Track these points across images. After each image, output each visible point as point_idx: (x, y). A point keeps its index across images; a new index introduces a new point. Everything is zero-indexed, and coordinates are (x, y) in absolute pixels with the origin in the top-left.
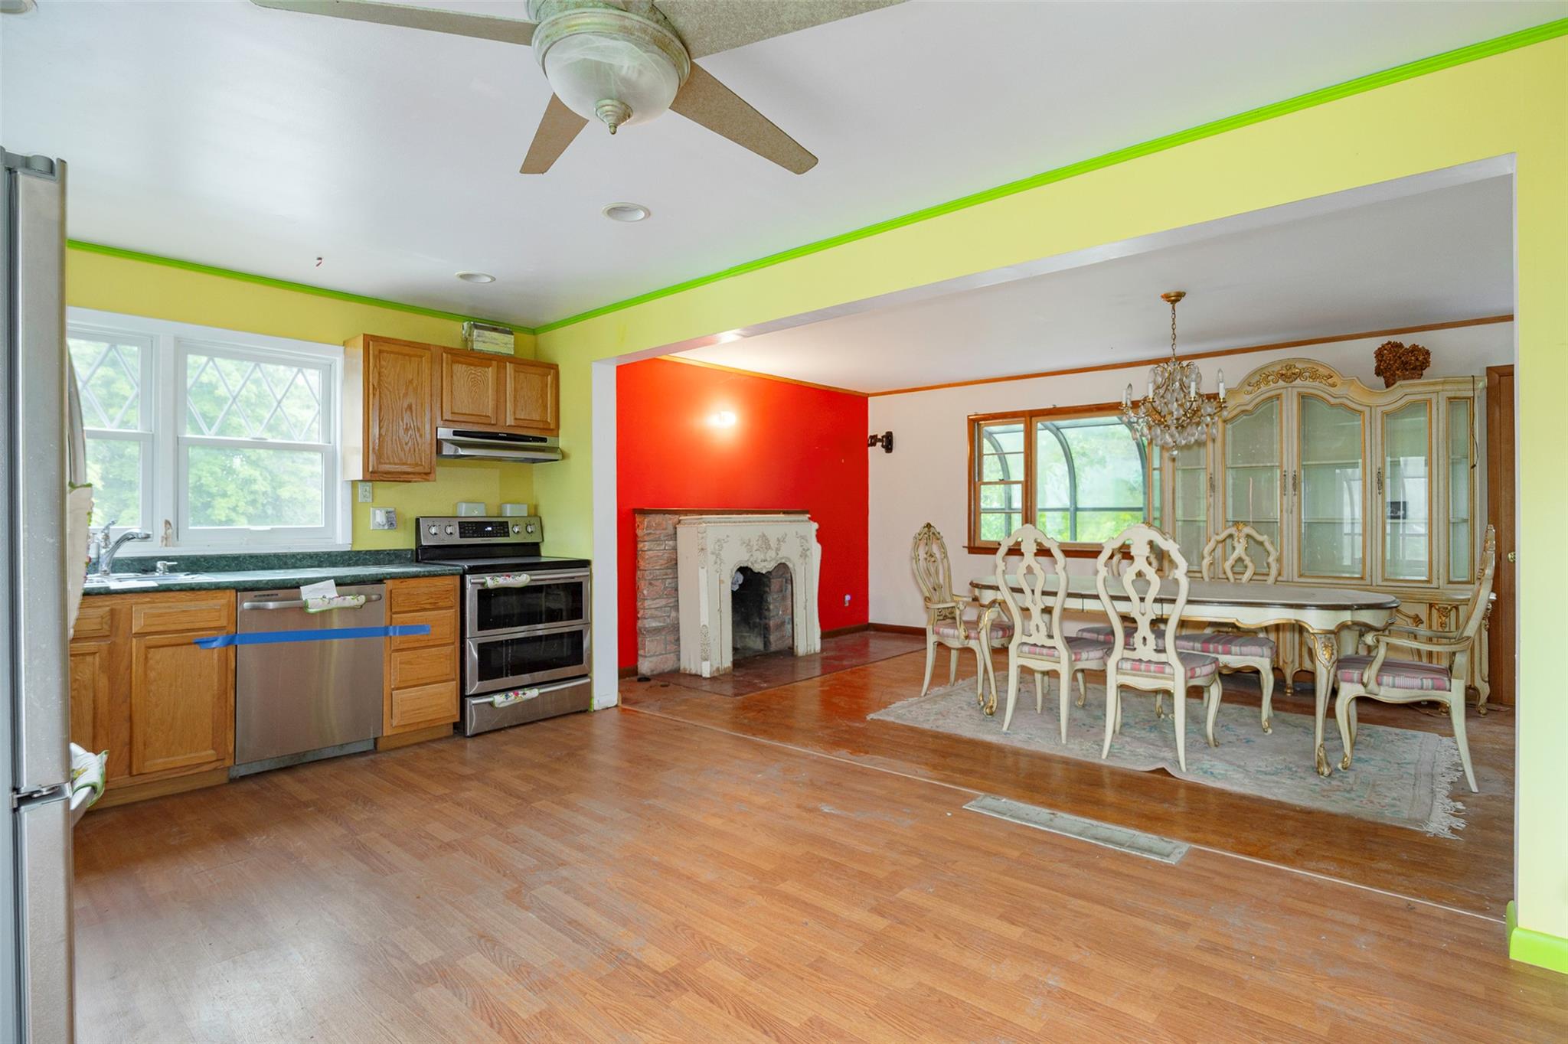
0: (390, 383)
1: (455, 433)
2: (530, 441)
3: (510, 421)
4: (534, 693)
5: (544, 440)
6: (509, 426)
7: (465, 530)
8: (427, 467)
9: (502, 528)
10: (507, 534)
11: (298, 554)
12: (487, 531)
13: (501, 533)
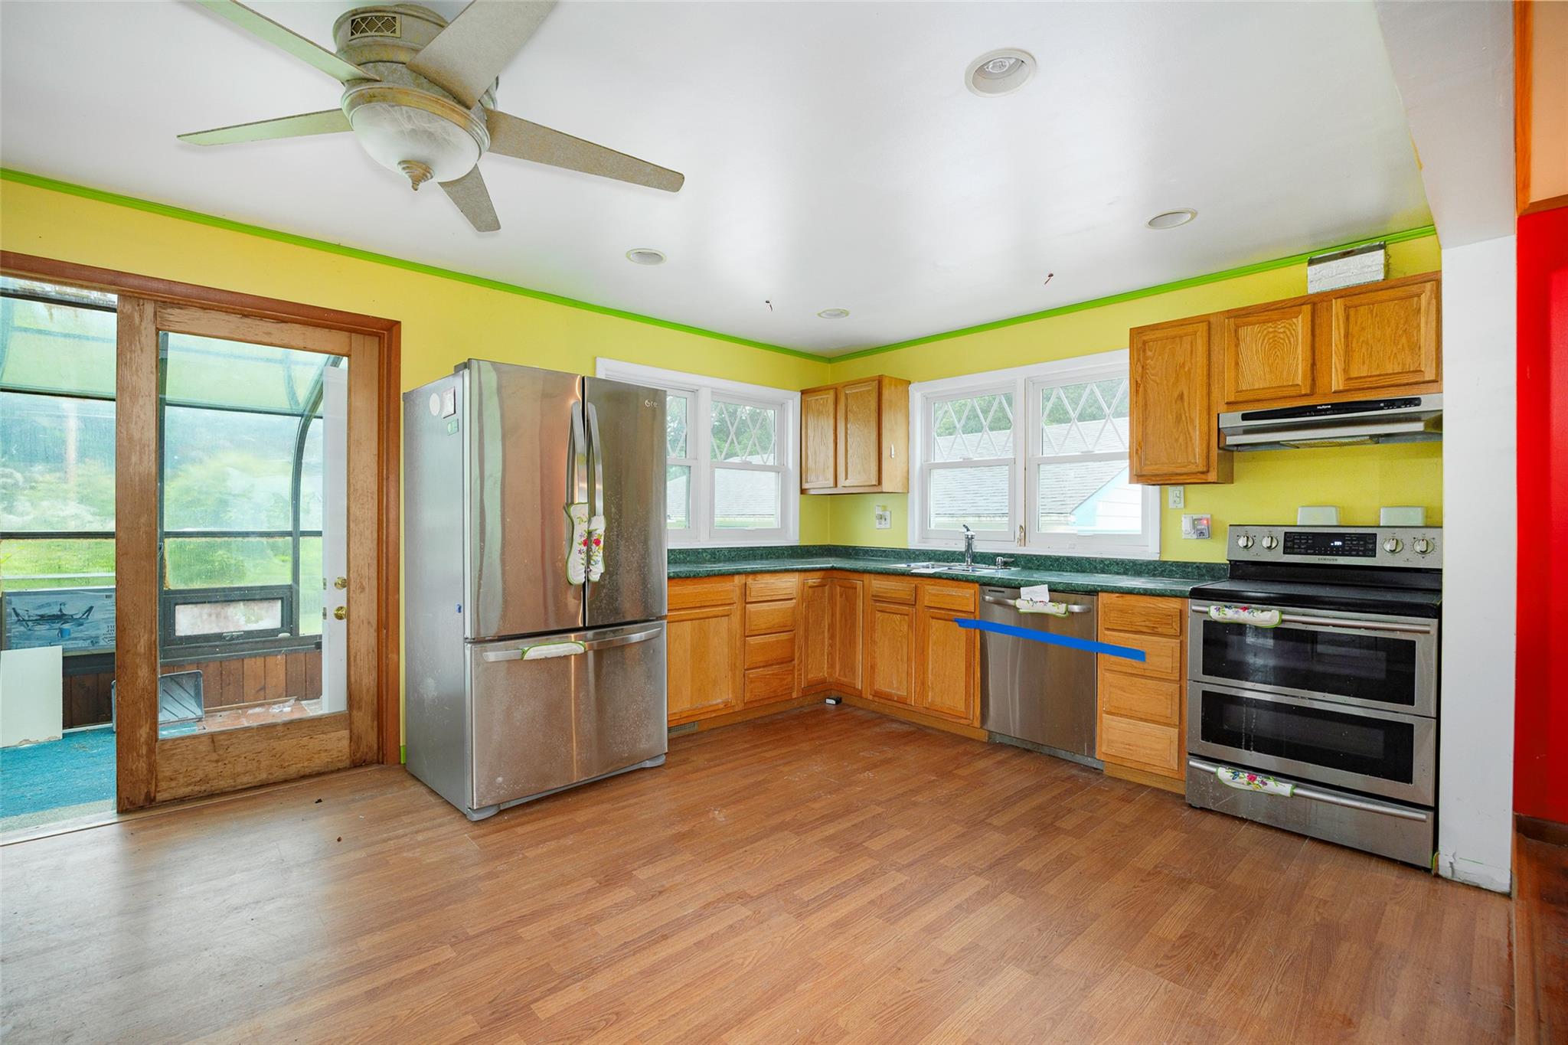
0: (1156, 375)
1: (1245, 417)
2: (1382, 408)
3: (1337, 382)
4: (1285, 789)
5: (1415, 402)
6: (1335, 392)
7: (1294, 544)
8: (1201, 465)
9: (1365, 543)
10: (1372, 553)
11: (1106, 559)
12: (1334, 546)
13: (1358, 551)
